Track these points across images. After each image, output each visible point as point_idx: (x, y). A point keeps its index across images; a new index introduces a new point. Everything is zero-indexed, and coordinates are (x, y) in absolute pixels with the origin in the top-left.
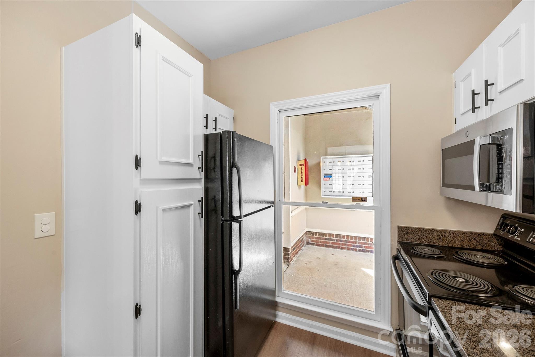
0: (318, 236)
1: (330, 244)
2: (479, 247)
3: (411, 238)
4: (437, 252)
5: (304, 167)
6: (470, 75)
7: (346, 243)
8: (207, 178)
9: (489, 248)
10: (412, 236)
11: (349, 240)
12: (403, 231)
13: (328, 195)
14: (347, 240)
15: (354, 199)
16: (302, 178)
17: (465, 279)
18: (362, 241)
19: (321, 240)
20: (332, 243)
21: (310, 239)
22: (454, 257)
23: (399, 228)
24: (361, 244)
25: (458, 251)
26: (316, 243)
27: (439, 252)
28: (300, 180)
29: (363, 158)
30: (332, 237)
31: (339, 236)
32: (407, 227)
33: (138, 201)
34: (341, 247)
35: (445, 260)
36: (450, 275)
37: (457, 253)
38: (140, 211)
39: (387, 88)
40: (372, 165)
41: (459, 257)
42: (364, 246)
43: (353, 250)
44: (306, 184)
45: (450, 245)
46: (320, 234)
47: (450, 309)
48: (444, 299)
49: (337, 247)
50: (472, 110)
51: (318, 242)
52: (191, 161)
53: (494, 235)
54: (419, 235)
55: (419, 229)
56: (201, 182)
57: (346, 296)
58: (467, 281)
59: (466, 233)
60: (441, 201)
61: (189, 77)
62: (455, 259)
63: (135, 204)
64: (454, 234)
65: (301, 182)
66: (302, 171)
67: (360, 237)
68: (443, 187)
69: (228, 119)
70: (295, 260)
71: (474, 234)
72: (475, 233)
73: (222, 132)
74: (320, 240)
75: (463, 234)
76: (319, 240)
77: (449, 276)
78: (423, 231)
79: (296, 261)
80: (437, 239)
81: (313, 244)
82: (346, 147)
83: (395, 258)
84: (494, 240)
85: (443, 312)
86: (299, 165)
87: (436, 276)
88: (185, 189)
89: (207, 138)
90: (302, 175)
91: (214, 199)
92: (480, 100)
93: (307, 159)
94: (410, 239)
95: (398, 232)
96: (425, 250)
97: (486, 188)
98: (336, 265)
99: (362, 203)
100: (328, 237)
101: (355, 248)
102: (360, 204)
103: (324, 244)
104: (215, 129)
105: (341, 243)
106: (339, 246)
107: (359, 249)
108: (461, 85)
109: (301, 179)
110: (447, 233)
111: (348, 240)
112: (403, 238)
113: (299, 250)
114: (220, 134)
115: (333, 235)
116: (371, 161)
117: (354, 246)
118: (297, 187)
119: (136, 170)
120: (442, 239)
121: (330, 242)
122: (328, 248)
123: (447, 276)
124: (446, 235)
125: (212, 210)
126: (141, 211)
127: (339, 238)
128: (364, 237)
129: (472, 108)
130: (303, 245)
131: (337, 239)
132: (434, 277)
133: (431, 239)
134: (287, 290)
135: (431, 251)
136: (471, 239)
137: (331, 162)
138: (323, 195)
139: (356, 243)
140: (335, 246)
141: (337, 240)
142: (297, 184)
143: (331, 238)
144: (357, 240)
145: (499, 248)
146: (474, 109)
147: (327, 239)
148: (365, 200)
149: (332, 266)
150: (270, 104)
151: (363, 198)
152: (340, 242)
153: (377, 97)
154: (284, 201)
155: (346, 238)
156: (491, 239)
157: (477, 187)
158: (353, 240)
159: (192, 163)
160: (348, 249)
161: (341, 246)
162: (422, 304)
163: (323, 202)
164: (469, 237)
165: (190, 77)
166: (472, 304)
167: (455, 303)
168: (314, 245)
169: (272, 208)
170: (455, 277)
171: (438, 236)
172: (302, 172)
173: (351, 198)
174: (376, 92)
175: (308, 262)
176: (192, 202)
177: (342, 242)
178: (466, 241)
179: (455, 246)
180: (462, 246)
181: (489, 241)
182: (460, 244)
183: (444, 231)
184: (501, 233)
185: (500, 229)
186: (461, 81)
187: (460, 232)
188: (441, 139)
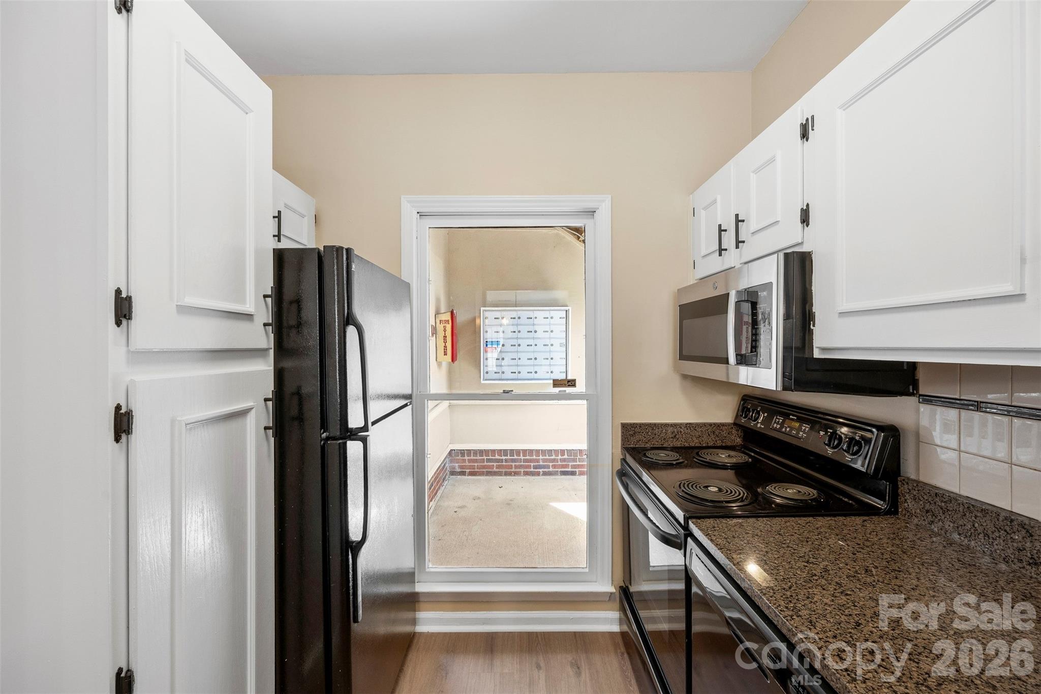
0: (472, 457)
1: (495, 468)
2: (719, 443)
3: (640, 440)
4: (676, 456)
5: (449, 327)
6: (715, 202)
7: (522, 463)
8: (282, 349)
9: (729, 444)
10: (640, 436)
11: (528, 457)
12: (629, 430)
13: (494, 378)
14: (524, 458)
15: (557, 383)
16: (445, 347)
17: (718, 488)
18: (547, 457)
19: (478, 464)
20: (498, 467)
21: (457, 465)
22: (695, 459)
23: (624, 426)
24: (546, 462)
25: (699, 452)
26: (469, 470)
27: (679, 456)
28: (441, 351)
29: (552, 312)
30: (498, 455)
31: (510, 452)
32: (634, 424)
33: (121, 406)
34: (513, 472)
35: (686, 467)
36: (700, 485)
37: (697, 453)
38: (128, 431)
39: (607, 202)
40: (565, 326)
41: (701, 459)
42: (551, 464)
43: (533, 474)
44: (453, 359)
45: (687, 445)
46: (476, 452)
47: (713, 529)
48: (703, 519)
49: (507, 474)
50: (718, 250)
51: (473, 467)
52: (248, 307)
53: (735, 424)
54: (650, 434)
55: (650, 425)
56: (269, 355)
57: (534, 555)
58: (720, 490)
59: (705, 425)
60: (676, 380)
61: (244, 111)
62: (697, 464)
63: (115, 414)
64: (692, 429)
65: (444, 355)
66: (445, 334)
67: (545, 450)
68: (680, 361)
69: (303, 216)
70: (433, 508)
71: (713, 426)
72: (714, 424)
73: (322, 249)
74: (476, 464)
75: (701, 427)
76: (474, 464)
77: (700, 487)
78: (654, 428)
79: (435, 509)
80: (672, 438)
81: (463, 473)
82: (516, 293)
83: (622, 474)
84: (734, 431)
85: (707, 535)
86: (440, 322)
87: (685, 488)
88: (236, 373)
89: (280, 257)
90: (445, 342)
91: (298, 393)
92: (729, 240)
93: (455, 311)
94: (638, 442)
95: (622, 433)
96: (662, 455)
97: (742, 360)
98: (509, 504)
99: (569, 390)
100: (490, 457)
101: (536, 470)
102: (565, 391)
103: (483, 470)
104: (278, 236)
105: (513, 464)
106: (510, 470)
107: (543, 471)
108: (702, 214)
109: (444, 349)
110: (683, 427)
111: (526, 458)
112: (628, 441)
113: (439, 488)
114: (317, 251)
115: (500, 452)
116: (564, 318)
117: (535, 467)
118: (436, 366)
119: (116, 326)
120: (677, 437)
121: (495, 466)
122: (491, 477)
123: (698, 487)
124: (682, 430)
125: (293, 419)
126: (132, 431)
127: (510, 456)
128: (552, 450)
129: (718, 248)
130: (445, 477)
131: (506, 458)
132: (683, 491)
133: (665, 438)
134: (437, 566)
135: (668, 456)
136: (710, 433)
137: (499, 318)
138: (484, 380)
139: (538, 461)
140: (504, 470)
141: (506, 461)
142: (436, 360)
143: (497, 457)
144: (541, 456)
145: (739, 441)
146: (721, 250)
147: (488, 460)
148: (573, 384)
149: (501, 508)
150: (402, 199)
151: (570, 381)
152: (512, 462)
153: (591, 213)
154: (428, 393)
155: (521, 455)
156: (731, 430)
157: (732, 359)
158: (534, 457)
159: (252, 314)
160: (526, 474)
161: (513, 470)
162: (674, 532)
163: (504, 391)
164: (708, 430)
165: (247, 113)
166: (734, 518)
167: (716, 520)
168: (465, 475)
169: (409, 408)
170: (707, 487)
171: (673, 433)
172: (445, 337)
173: (552, 381)
174: (590, 205)
175: (459, 508)
176: (252, 404)
177: (515, 462)
178: (705, 436)
179: (693, 445)
180: (700, 443)
181: (728, 434)
182: (697, 441)
183: (680, 425)
184: (743, 421)
185: (742, 416)
186: (703, 209)
187: (698, 425)
188: (678, 290)
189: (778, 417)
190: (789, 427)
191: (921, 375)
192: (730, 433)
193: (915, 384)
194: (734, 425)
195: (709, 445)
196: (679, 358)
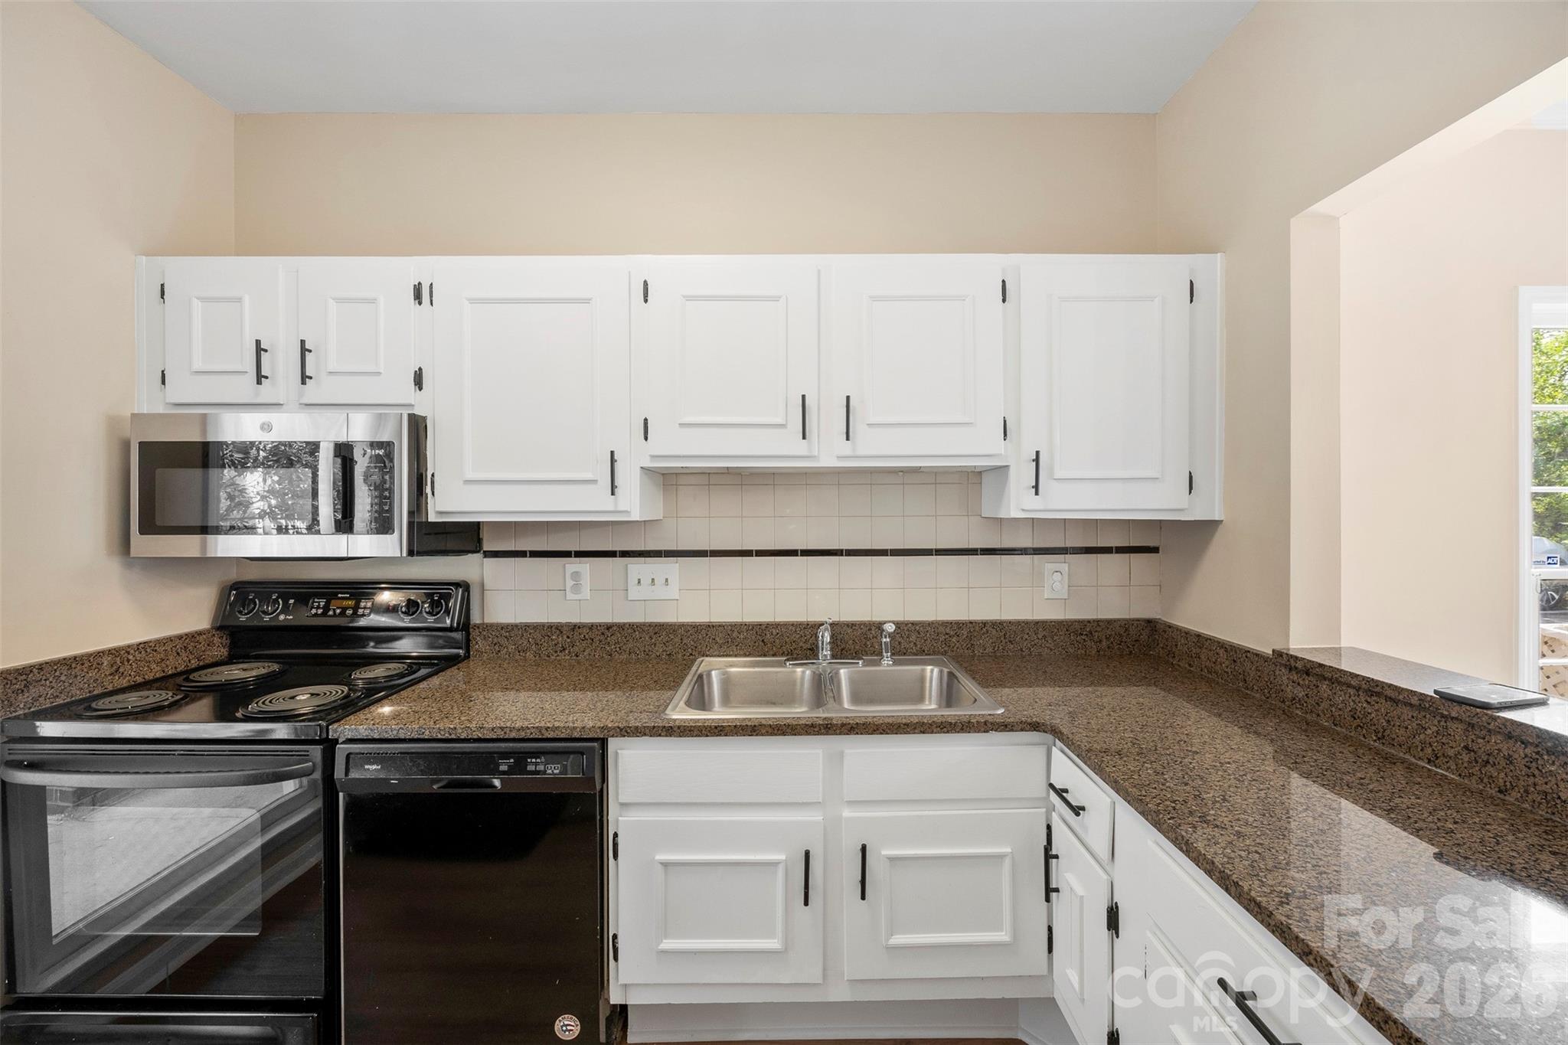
2: (194, 664)
3: (40, 696)
9: (210, 661)
10: (42, 689)
12: (12, 681)
37: (188, 680)
45: (139, 680)
53: (216, 628)
55: (62, 662)
59: (170, 639)
64: (148, 650)
71: (184, 639)
72: (186, 635)
75: (164, 644)
78: (73, 665)
80: (111, 675)
84: (216, 640)
87: (262, 708)
92: (273, 365)
94: (36, 699)
110: (132, 651)
112: (16, 703)
120: (121, 670)
124: (131, 657)
133: (96, 679)
136: (179, 652)
145: (222, 651)
146: (261, 377)
156: (211, 639)
157: (326, 526)
164: (175, 647)
171: (112, 666)
178: (171, 658)
179: (152, 678)
180: (164, 671)
181: (208, 645)
182: (159, 668)
183: (127, 649)
184: (243, 618)
185: (240, 612)
186: (198, 299)
187: (159, 642)
188: (133, 415)
189: (316, 600)
190: (338, 608)
191: (485, 535)
192: (211, 644)
193: (480, 541)
194: (216, 631)
195: (178, 670)
196: (143, 531)
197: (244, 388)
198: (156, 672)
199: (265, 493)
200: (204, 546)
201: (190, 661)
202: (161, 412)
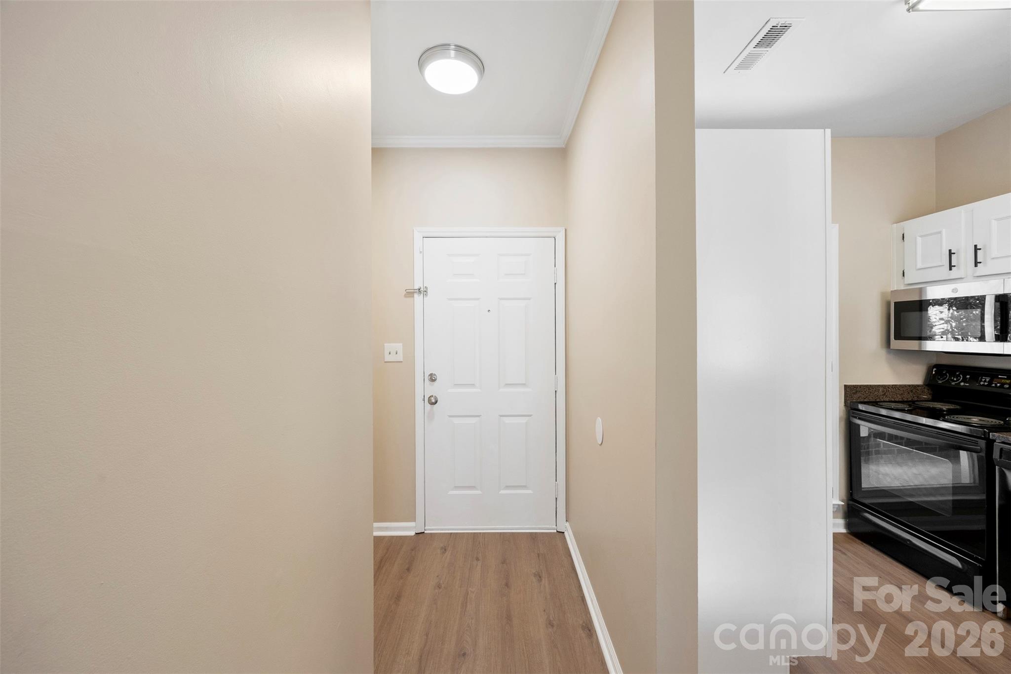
3: (860, 397)
6: (938, 233)
10: (860, 394)
12: (851, 390)
23: (845, 386)
32: (856, 385)
50: (947, 266)
54: (867, 392)
55: (867, 386)
59: (905, 386)
71: (911, 387)
78: (871, 388)
80: (882, 394)
84: (926, 390)
95: (845, 391)
108: (918, 240)
112: (852, 398)
120: (886, 394)
124: (889, 389)
133: (877, 396)
145: (929, 397)
146: (951, 267)
157: (991, 338)
164: (907, 390)
178: (906, 394)
179: (898, 400)
180: (902, 399)
183: (888, 386)
184: (940, 382)
185: (939, 379)
186: (919, 236)
187: (900, 386)
188: (892, 291)
189: (984, 377)
192: (923, 391)
194: (925, 386)
195: (909, 400)
196: (895, 339)
197: (944, 272)
198: (899, 398)
199: (949, 319)
200: (920, 345)
201: (914, 397)
202: (902, 289)
